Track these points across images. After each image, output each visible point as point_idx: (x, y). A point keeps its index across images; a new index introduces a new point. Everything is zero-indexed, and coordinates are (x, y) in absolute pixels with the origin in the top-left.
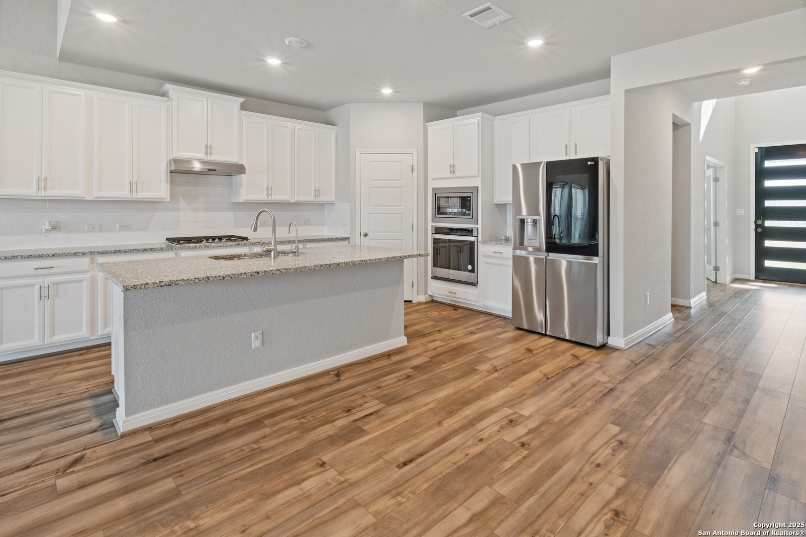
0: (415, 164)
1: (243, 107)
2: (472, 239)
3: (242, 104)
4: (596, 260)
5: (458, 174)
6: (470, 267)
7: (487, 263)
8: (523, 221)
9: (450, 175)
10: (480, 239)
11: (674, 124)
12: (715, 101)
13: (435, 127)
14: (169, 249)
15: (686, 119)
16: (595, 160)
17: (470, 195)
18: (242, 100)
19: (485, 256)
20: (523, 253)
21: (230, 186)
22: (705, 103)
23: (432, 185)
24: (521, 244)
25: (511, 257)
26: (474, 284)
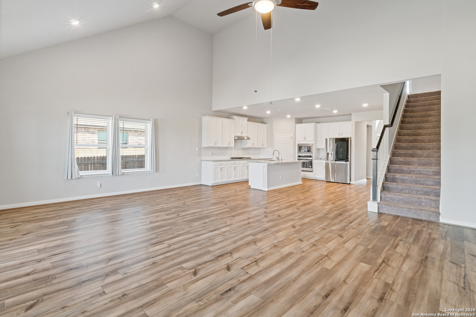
0: (292, 136)
1: (248, 120)
2: (311, 158)
3: (248, 119)
4: (348, 163)
5: (306, 140)
6: (310, 167)
7: (316, 165)
8: (328, 153)
9: (304, 140)
10: (314, 158)
11: (367, 126)
12: (379, 121)
13: (298, 125)
14: (231, 160)
15: (371, 125)
16: (348, 138)
17: (311, 146)
18: (248, 118)
19: (315, 163)
20: (328, 162)
21: (242, 143)
22: (376, 121)
23: (297, 143)
24: (328, 159)
25: (325, 163)
26: (312, 172)
